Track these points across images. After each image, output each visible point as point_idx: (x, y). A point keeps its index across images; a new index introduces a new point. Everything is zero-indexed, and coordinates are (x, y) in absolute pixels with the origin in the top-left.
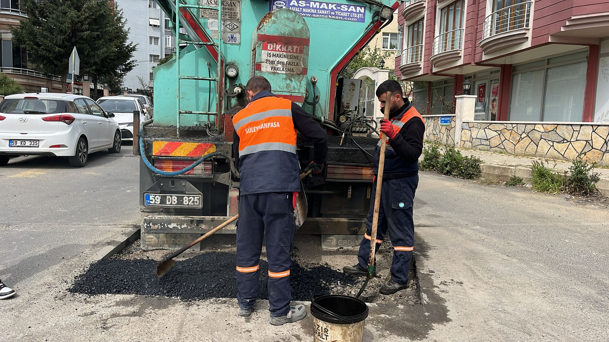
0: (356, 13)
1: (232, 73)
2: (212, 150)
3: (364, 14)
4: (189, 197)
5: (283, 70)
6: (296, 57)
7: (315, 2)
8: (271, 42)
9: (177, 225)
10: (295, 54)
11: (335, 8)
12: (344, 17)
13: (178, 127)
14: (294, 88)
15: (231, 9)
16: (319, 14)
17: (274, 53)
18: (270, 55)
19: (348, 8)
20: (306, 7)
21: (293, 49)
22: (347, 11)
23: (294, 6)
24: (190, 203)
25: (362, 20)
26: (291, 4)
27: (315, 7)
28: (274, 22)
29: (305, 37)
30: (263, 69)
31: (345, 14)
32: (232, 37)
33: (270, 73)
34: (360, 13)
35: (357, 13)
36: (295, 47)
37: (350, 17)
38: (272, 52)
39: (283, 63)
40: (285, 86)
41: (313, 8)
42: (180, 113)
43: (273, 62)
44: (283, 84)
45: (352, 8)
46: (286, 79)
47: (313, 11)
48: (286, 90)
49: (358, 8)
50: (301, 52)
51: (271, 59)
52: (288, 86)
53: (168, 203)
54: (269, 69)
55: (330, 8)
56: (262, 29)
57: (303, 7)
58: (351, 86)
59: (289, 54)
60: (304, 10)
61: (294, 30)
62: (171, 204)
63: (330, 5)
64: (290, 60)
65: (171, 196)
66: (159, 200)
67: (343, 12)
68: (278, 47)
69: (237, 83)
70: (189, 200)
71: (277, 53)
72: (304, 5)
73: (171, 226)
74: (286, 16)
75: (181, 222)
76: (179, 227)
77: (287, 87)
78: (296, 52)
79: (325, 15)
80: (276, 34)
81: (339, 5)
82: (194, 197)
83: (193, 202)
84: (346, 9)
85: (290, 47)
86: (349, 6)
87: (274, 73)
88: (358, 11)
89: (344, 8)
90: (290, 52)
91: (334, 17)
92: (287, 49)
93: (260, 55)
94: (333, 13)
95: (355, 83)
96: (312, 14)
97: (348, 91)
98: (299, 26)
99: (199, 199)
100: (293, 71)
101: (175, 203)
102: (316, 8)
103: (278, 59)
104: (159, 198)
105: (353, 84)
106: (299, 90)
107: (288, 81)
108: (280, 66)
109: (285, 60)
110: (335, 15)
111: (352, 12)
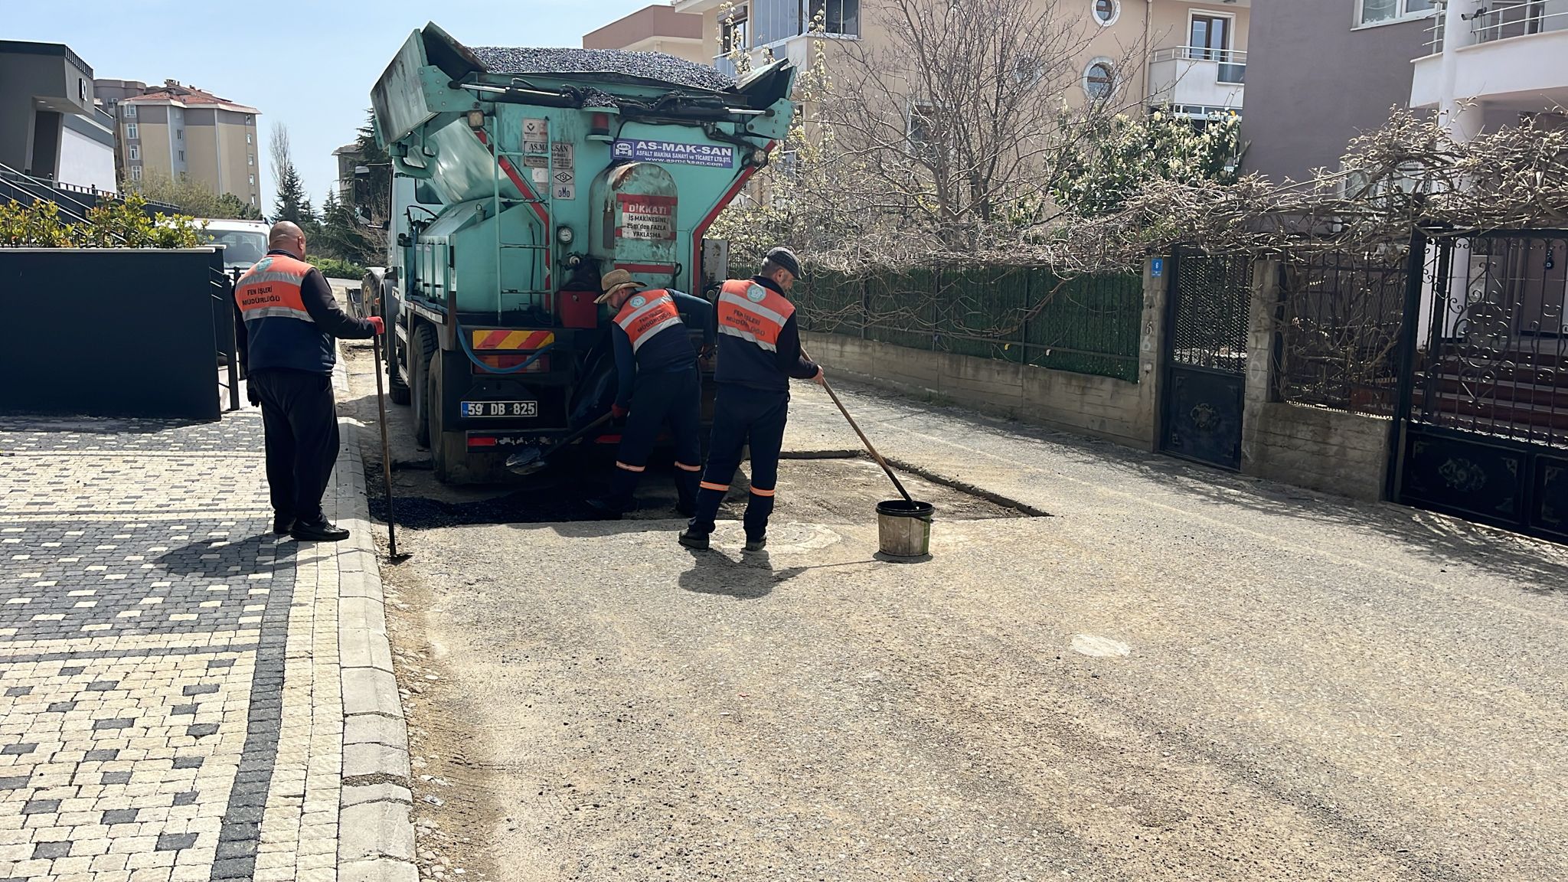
0: (721, 156)
1: (565, 235)
2: (550, 339)
3: (731, 157)
4: (520, 404)
5: (648, 235)
6: (662, 220)
7: (669, 144)
8: (633, 203)
9: (511, 440)
10: (661, 217)
11: (694, 151)
12: (706, 162)
13: (500, 311)
14: (662, 256)
15: (562, 155)
16: (675, 159)
17: (637, 215)
18: (631, 218)
19: (711, 151)
20: (657, 150)
21: (658, 210)
22: (710, 155)
23: (642, 149)
24: (523, 412)
25: (730, 165)
26: (638, 147)
27: (668, 149)
28: (636, 179)
29: (672, 196)
30: (625, 235)
31: (707, 158)
32: (564, 191)
33: (633, 239)
34: (726, 156)
35: (723, 157)
36: (661, 208)
37: (713, 161)
38: (634, 215)
39: (648, 227)
40: (651, 255)
41: (666, 151)
42: (502, 292)
43: (635, 227)
44: (648, 252)
45: (716, 151)
46: (652, 246)
47: (666, 155)
48: (652, 259)
49: (724, 150)
50: (669, 213)
51: (633, 222)
52: (654, 254)
53: (492, 413)
54: (632, 235)
55: (688, 151)
56: (622, 188)
57: (654, 151)
58: (715, 249)
59: (654, 216)
60: (655, 154)
61: (659, 188)
62: (497, 414)
63: (688, 147)
64: (657, 224)
65: (497, 404)
66: (481, 409)
67: (705, 155)
68: (641, 208)
69: (572, 250)
70: (522, 409)
71: (640, 215)
72: (655, 148)
73: (502, 442)
74: (649, 172)
75: (516, 437)
76: (513, 442)
77: (653, 256)
78: (663, 214)
79: (682, 159)
80: (639, 193)
81: (700, 147)
82: (527, 404)
83: (527, 410)
84: (709, 152)
85: (655, 208)
86: (712, 148)
87: (637, 239)
88: (723, 154)
89: (706, 150)
90: (655, 213)
91: (693, 162)
92: (652, 210)
93: (621, 218)
94: (693, 157)
95: (721, 245)
96: (666, 158)
97: (711, 256)
98: (665, 184)
99: (534, 407)
100: (659, 236)
101: (503, 413)
102: (671, 152)
103: (641, 222)
104: (482, 407)
105: (717, 247)
106: (668, 258)
107: (655, 249)
108: (643, 230)
109: (650, 224)
110: (695, 160)
111: (716, 155)
